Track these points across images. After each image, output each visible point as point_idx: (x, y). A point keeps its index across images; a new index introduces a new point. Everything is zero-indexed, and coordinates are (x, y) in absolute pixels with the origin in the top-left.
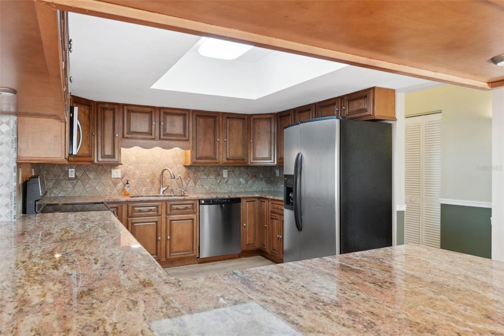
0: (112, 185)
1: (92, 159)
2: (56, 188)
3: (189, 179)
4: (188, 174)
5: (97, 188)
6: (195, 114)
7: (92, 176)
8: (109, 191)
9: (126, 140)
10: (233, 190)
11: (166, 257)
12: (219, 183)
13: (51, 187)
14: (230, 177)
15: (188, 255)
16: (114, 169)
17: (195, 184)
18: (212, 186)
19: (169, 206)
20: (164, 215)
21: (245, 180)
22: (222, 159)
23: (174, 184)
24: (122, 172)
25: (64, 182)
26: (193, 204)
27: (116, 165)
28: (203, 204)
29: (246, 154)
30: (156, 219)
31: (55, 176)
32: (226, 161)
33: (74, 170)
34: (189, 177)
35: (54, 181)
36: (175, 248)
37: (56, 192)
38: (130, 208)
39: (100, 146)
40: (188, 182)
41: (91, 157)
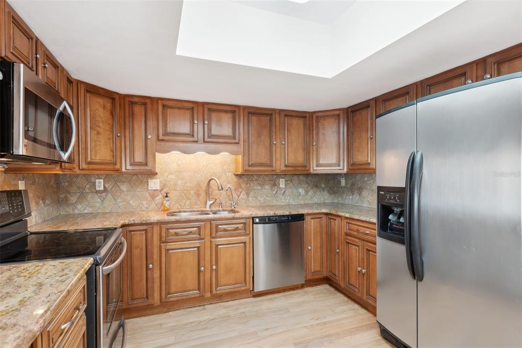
0: (149, 198)
1: (118, 166)
2: (81, 203)
3: (240, 190)
4: (239, 184)
5: (131, 202)
6: (246, 113)
7: (124, 188)
8: (146, 206)
9: (162, 143)
10: (292, 202)
11: (211, 292)
12: (275, 195)
13: (74, 201)
14: (287, 187)
15: (239, 289)
16: (152, 179)
17: (248, 196)
18: (267, 198)
19: (214, 226)
20: (208, 238)
21: (305, 190)
22: (279, 166)
23: (223, 196)
24: (161, 182)
25: (90, 196)
26: (245, 223)
28: (257, 223)
29: (308, 159)
30: (197, 243)
31: (79, 188)
32: (284, 168)
33: (102, 180)
34: (241, 187)
35: (78, 194)
36: (223, 280)
37: (81, 208)
38: (164, 231)
39: (128, 151)
40: (239, 194)
41: (115, 164)
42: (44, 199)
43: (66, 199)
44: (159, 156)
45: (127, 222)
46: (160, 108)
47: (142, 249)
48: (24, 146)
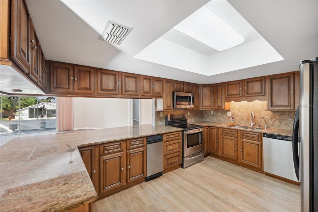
0: (228, 119)
1: (213, 107)
4: (274, 116)
5: (221, 120)
7: (219, 114)
8: (226, 121)
9: (227, 99)
15: (255, 166)
17: (281, 124)
19: (242, 133)
20: (239, 138)
24: (232, 113)
25: (210, 116)
26: (259, 135)
27: (229, 110)
28: (265, 137)
30: (234, 138)
33: (213, 112)
35: (207, 116)
36: (245, 158)
37: (208, 120)
38: (222, 131)
39: (216, 102)
40: (274, 121)
41: (212, 107)
42: (196, 116)
43: (205, 117)
44: (226, 103)
45: (210, 125)
46: (226, 85)
47: (215, 135)
48: (176, 106)
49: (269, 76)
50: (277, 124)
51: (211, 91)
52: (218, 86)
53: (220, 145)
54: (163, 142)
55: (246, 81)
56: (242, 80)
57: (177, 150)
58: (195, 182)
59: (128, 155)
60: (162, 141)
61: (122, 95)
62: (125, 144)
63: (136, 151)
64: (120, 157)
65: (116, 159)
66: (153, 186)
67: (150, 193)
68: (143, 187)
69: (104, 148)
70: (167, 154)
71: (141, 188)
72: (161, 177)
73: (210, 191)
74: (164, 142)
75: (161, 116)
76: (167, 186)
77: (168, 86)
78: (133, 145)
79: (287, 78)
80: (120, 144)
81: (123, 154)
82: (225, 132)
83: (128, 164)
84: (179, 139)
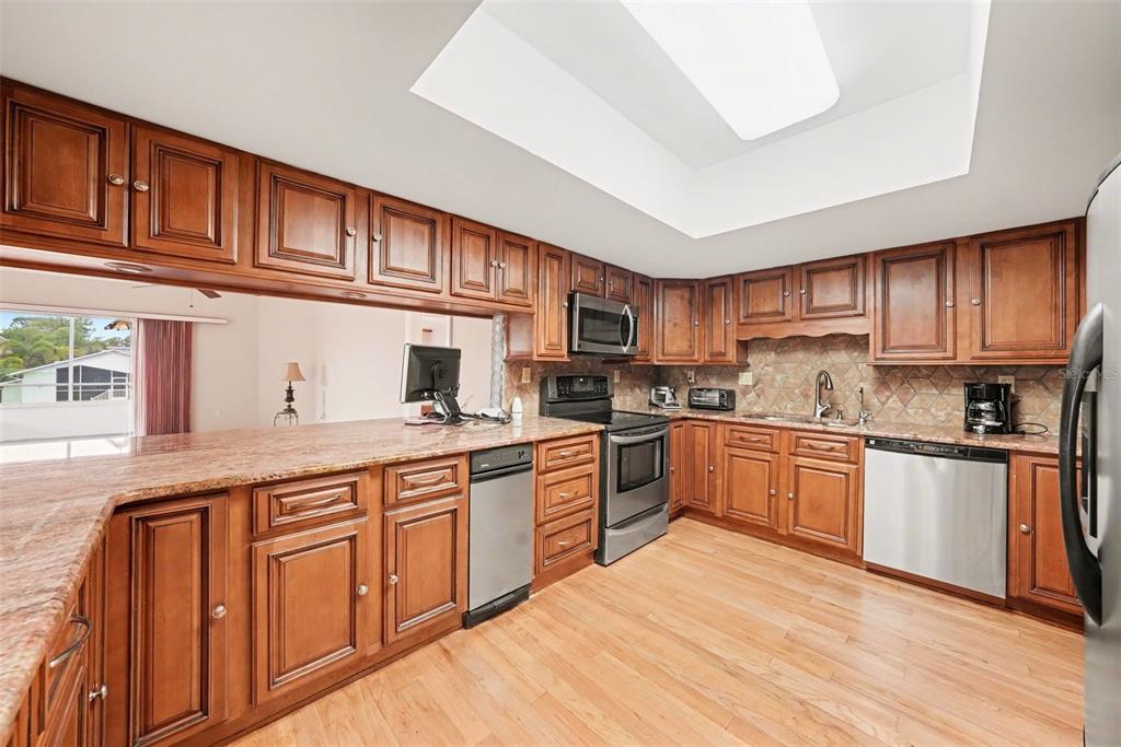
0: (740, 395)
1: (696, 357)
3: (887, 393)
4: (884, 383)
6: (879, 261)
7: (713, 381)
9: (744, 328)
11: (787, 528)
15: (832, 543)
16: (744, 371)
17: (905, 406)
19: (794, 438)
20: (784, 453)
24: (753, 377)
26: (848, 443)
27: (744, 367)
28: (871, 447)
30: (768, 456)
33: (693, 372)
34: (888, 388)
36: (803, 518)
38: (728, 432)
39: (707, 341)
40: (883, 399)
41: (693, 354)
46: (742, 284)
47: (704, 447)
48: (579, 346)
49: (876, 253)
50: (894, 409)
51: (690, 303)
52: (714, 285)
53: (719, 482)
54: (534, 471)
55: (803, 268)
56: (791, 268)
57: (582, 500)
58: (650, 617)
59: (391, 529)
60: (530, 469)
61: (369, 283)
62: (378, 482)
63: (423, 510)
64: (353, 539)
65: (330, 550)
66: (492, 645)
67: (482, 679)
68: (453, 652)
69: (274, 502)
70: (547, 518)
71: (443, 660)
72: (524, 603)
73: (709, 649)
74: (539, 474)
75: (523, 381)
76: (549, 641)
77: (551, 269)
78: (413, 487)
79: (934, 260)
80: (353, 485)
81: (365, 527)
82: (737, 435)
83: (391, 568)
84: (592, 461)
